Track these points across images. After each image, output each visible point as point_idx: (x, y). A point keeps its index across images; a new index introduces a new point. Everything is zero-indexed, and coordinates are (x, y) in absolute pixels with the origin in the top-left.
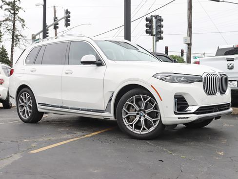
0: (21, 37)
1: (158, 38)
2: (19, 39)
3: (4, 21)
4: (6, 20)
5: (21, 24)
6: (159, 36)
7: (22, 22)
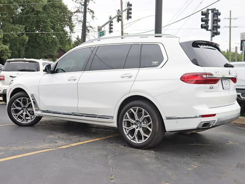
0: (91, 28)
1: (214, 33)
2: (88, 30)
3: (74, 13)
4: (77, 12)
5: (91, 16)
6: (215, 31)
7: (92, 14)
